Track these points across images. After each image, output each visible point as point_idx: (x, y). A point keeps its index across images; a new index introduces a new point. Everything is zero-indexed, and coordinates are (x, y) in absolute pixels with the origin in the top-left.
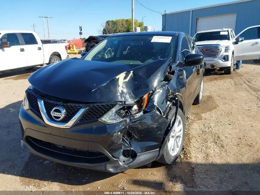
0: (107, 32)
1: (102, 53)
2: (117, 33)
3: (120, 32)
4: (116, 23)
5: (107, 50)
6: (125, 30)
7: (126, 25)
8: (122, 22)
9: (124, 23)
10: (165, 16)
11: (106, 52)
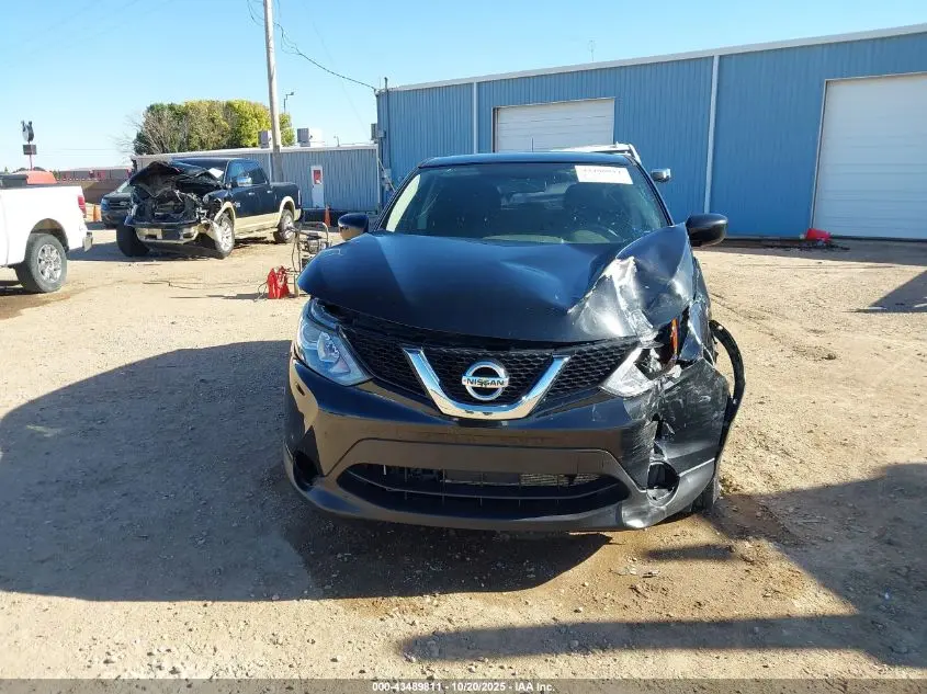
0: (155, 146)
1: (203, 222)
2: (192, 150)
3: (203, 146)
4: (186, 114)
5: (220, 208)
6: (224, 142)
7: (223, 123)
8: (211, 110)
9: (219, 115)
10: (385, 98)
11: (216, 218)
